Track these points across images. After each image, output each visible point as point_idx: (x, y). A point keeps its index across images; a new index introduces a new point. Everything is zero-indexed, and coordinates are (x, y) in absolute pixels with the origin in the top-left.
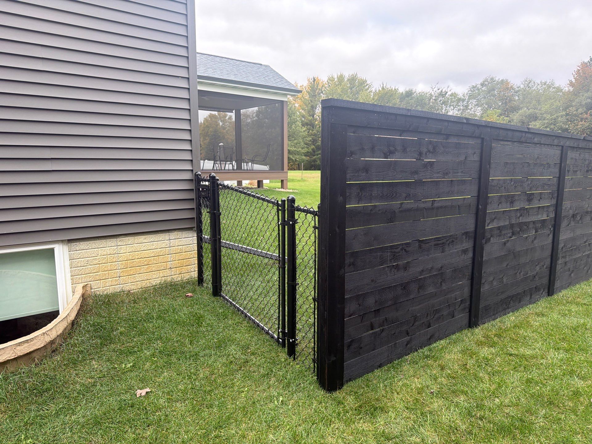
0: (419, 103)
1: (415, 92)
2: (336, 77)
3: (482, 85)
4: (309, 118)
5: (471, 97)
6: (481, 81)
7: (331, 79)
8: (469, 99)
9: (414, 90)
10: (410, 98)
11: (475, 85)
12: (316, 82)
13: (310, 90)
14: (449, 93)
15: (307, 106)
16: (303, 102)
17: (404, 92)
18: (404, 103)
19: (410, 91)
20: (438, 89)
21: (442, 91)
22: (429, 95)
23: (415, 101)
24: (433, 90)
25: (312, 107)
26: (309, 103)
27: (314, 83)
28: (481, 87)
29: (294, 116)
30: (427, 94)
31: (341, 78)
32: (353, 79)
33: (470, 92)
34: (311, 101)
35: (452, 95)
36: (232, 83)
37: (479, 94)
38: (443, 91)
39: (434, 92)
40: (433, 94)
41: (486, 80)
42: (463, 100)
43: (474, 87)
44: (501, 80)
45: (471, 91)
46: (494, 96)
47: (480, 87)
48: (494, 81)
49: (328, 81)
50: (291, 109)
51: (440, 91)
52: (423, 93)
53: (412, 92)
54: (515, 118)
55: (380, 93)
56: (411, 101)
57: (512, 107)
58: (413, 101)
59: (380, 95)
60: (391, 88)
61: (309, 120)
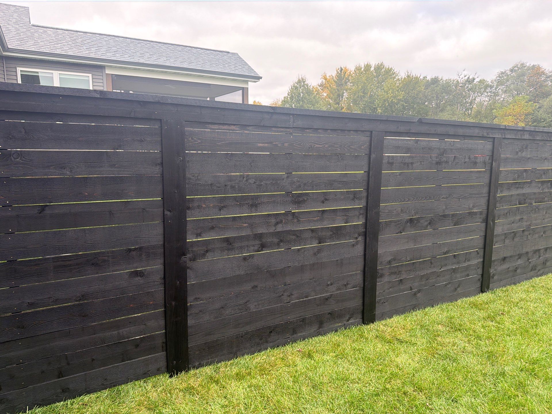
0: (444, 90)
1: (442, 79)
2: (363, 66)
3: (512, 71)
4: (335, 106)
5: (500, 83)
6: (511, 67)
7: (358, 69)
8: (497, 86)
9: (440, 77)
10: (435, 85)
11: (504, 71)
12: (343, 71)
13: (337, 79)
14: (477, 80)
15: (333, 95)
16: (330, 91)
17: (430, 79)
18: (429, 90)
19: (436, 78)
20: (465, 76)
21: (469, 78)
22: (456, 82)
23: (440, 88)
24: (459, 77)
25: (339, 95)
26: (336, 92)
27: (341, 73)
28: (511, 73)
29: (318, 104)
30: (454, 81)
31: (368, 67)
32: (379, 68)
33: (498, 78)
34: (338, 90)
35: (480, 81)
36: (186, 71)
37: (508, 81)
38: (471, 78)
39: (461, 79)
40: (459, 80)
41: (516, 66)
42: (491, 87)
43: (502, 73)
44: (532, 65)
45: (500, 77)
46: (523, 81)
47: (509, 73)
48: (525, 67)
49: (355, 71)
50: (315, 98)
51: (466, 78)
52: (450, 80)
53: (438, 80)
54: (545, 103)
55: (405, 80)
56: (436, 88)
57: (543, 93)
58: (438, 88)
59: (404, 82)
60: (416, 76)
61: (335, 108)
